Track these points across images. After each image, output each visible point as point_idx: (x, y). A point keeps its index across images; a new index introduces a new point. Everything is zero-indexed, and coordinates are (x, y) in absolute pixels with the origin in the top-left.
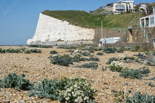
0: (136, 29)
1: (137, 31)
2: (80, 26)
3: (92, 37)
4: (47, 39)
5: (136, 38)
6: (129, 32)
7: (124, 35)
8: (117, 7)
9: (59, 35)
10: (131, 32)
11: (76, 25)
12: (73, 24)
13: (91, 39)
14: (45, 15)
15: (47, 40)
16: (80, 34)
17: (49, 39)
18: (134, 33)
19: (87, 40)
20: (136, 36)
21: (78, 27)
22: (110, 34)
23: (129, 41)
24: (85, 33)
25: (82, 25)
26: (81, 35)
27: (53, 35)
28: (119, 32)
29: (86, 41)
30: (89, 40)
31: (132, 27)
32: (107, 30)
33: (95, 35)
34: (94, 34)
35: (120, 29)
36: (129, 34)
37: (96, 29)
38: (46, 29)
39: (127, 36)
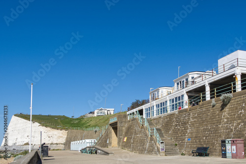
0: (125, 122)
1: (126, 125)
2: (51, 127)
3: (63, 140)
4: (15, 142)
5: (126, 138)
6: (111, 129)
7: (102, 136)
8: (98, 113)
9: (27, 138)
10: (115, 129)
11: (46, 126)
12: (43, 126)
13: (62, 143)
14: (16, 117)
15: (15, 144)
16: (50, 136)
17: (16, 143)
18: (122, 130)
19: (57, 144)
20: (126, 136)
21: (49, 129)
22: (85, 136)
23: (110, 145)
24: (56, 135)
25: (52, 126)
26: (51, 138)
27: (21, 138)
28: (96, 132)
29: (55, 145)
30: (59, 144)
31: (118, 118)
32: (82, 131)
33: (67, 138)
34: (66, 136)
35: (97, 129)
36: (110, 133)
37: (70, 130)
38: (15, 131)
39: (107, 136)
